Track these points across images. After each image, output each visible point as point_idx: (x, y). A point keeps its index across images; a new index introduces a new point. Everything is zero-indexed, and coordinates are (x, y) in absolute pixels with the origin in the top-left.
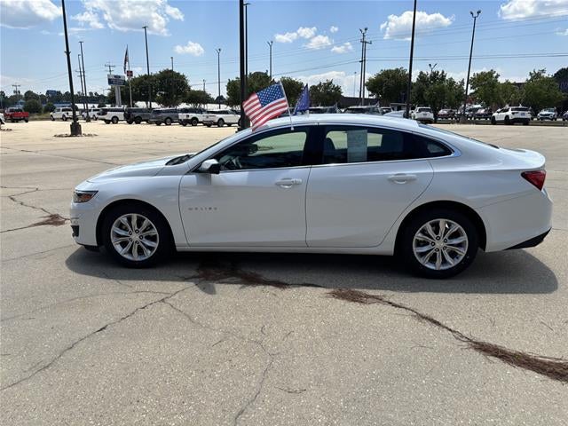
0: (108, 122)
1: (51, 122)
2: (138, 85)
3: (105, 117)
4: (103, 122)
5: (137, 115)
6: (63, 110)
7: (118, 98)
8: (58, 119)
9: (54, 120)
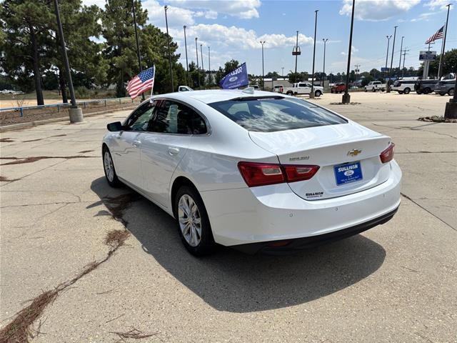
0: (401, 92)
1: (364, 93)
2: (448, 59)
3: (399, 88)
4: (397, 92)
5: (427, 86)
6: (374, 84)
7: (426, 72)
8: (370, 91)
9: (366, 91)
